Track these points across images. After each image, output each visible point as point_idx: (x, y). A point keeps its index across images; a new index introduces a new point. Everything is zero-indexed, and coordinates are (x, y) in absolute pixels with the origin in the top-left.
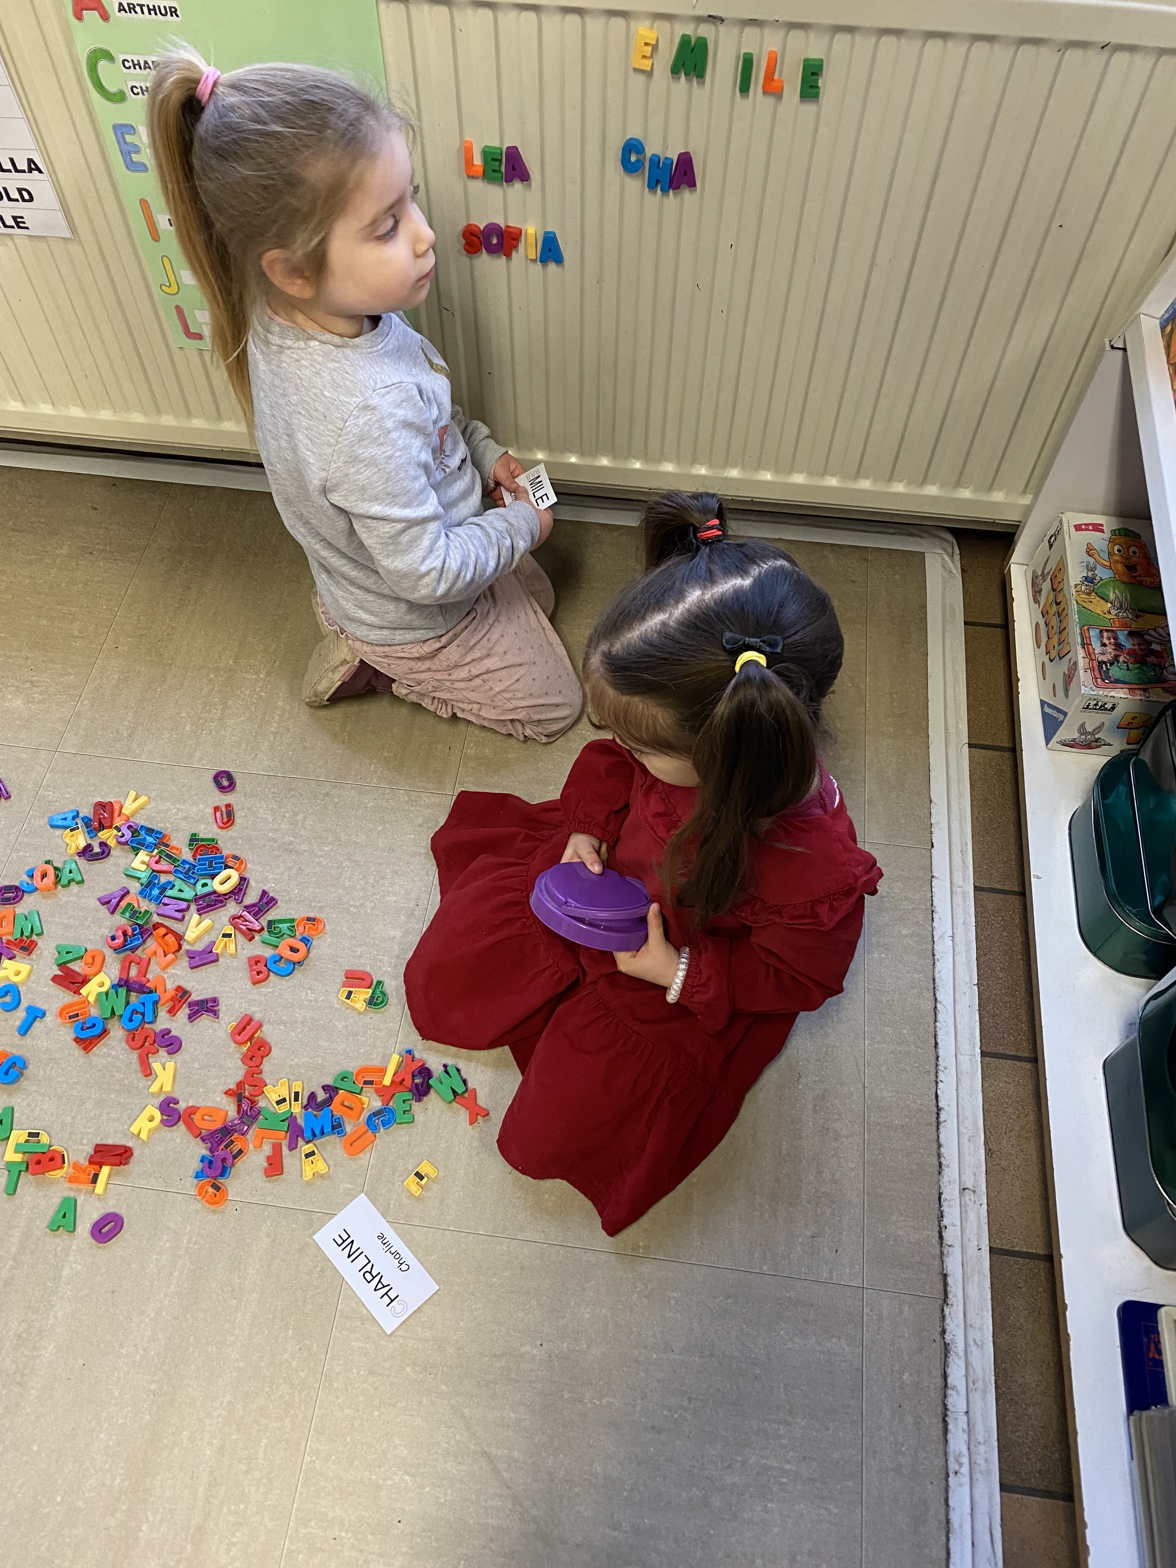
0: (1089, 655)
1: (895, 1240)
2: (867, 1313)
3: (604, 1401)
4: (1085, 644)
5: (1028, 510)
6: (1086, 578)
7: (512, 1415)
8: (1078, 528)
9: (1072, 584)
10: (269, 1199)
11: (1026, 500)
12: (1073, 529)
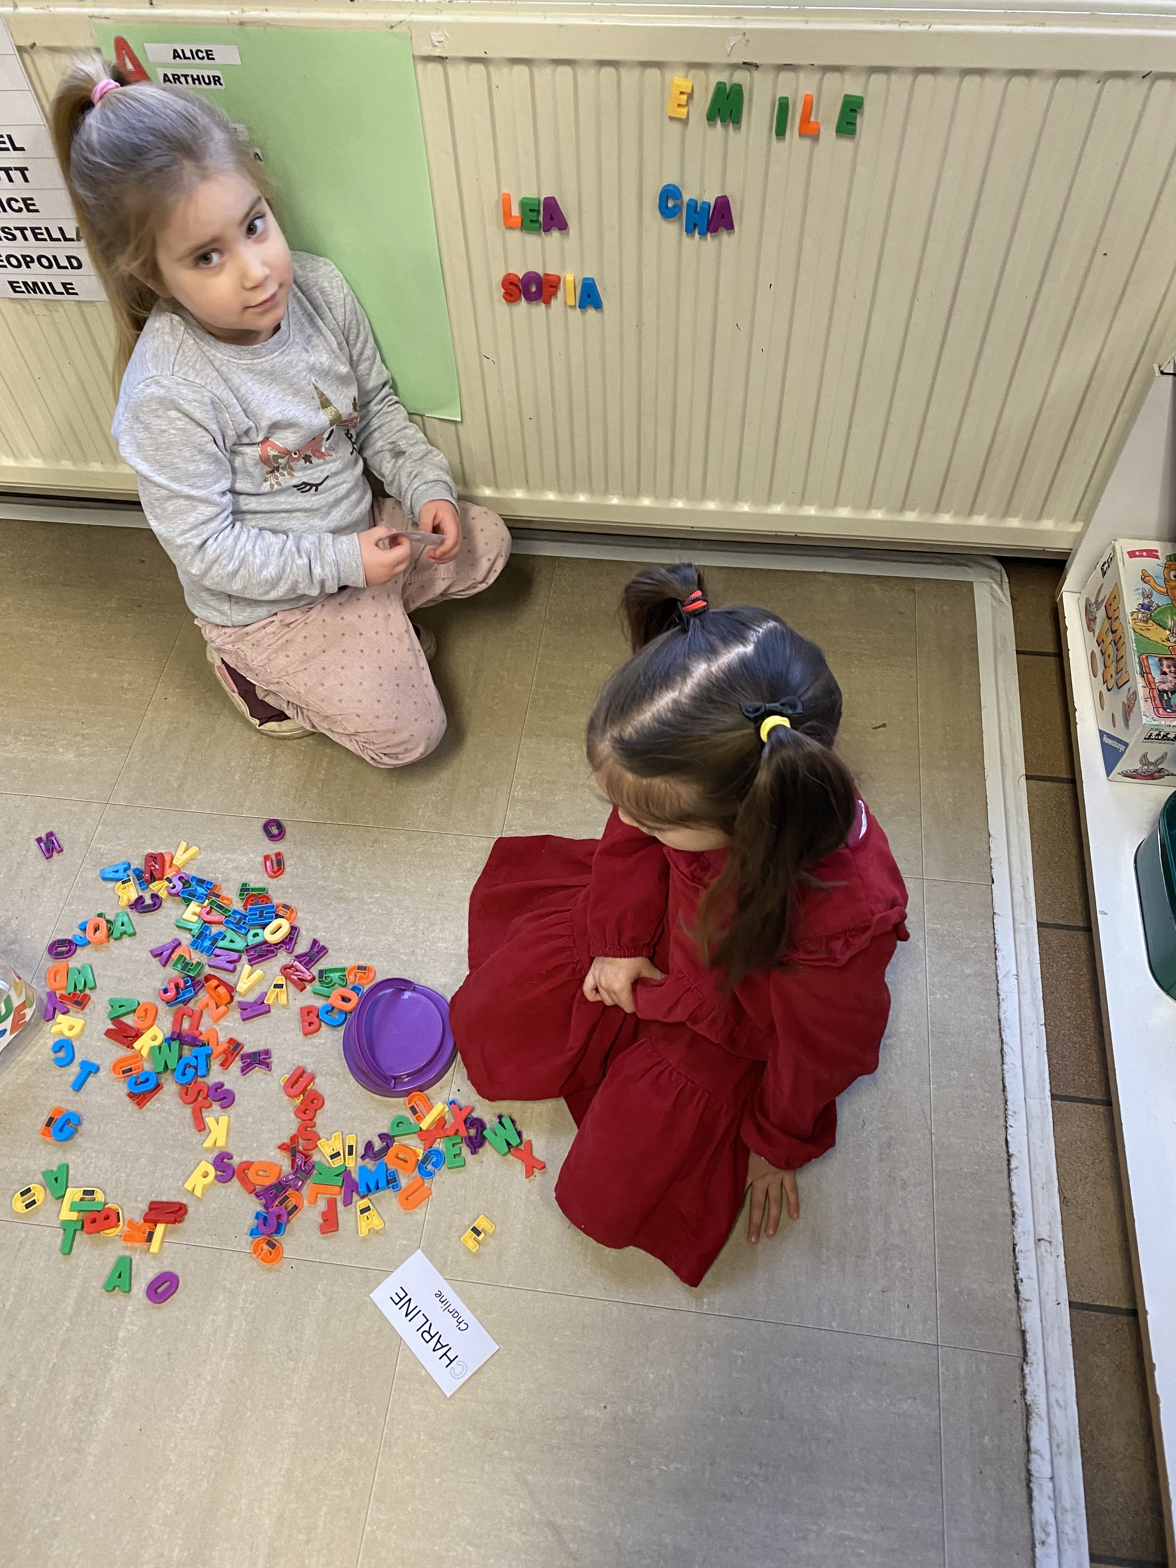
0: (1149, 684)
1: (969, 1294)
2: (943, 1373)
3: (672, 1467)
4: (1145, 673)
5: (1079, 537)
6: (1143, 606)
7: (577, 1482)
8: (1132, 554)
9: (1128, 611)
10: (324, 1256)
11: (1077, 527)
12: (1126, 556)
